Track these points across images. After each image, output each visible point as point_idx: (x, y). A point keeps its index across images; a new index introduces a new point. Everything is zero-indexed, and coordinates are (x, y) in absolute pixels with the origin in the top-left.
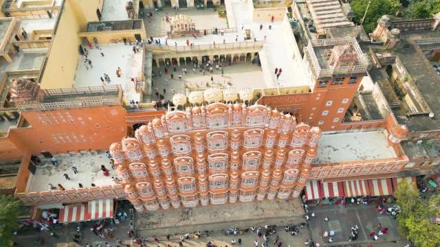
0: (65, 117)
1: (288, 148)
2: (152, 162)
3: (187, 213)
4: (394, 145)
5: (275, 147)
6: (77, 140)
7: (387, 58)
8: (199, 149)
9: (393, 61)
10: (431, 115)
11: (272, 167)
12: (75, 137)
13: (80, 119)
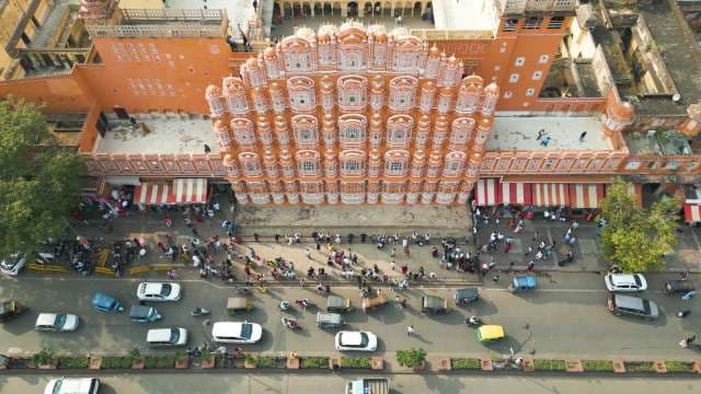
0: (149, 52)
1: (452, 115)
2: (262, 118)
3: (308, 211)
4: (612, 134)
5: (434, 112)
6: (163, 93)
7: (625, 16)
8: (327, 105)
9: (634, 22)
10: (676, 98)
11: (429, 145)
12: (160, 86)
13: (168, 56)
